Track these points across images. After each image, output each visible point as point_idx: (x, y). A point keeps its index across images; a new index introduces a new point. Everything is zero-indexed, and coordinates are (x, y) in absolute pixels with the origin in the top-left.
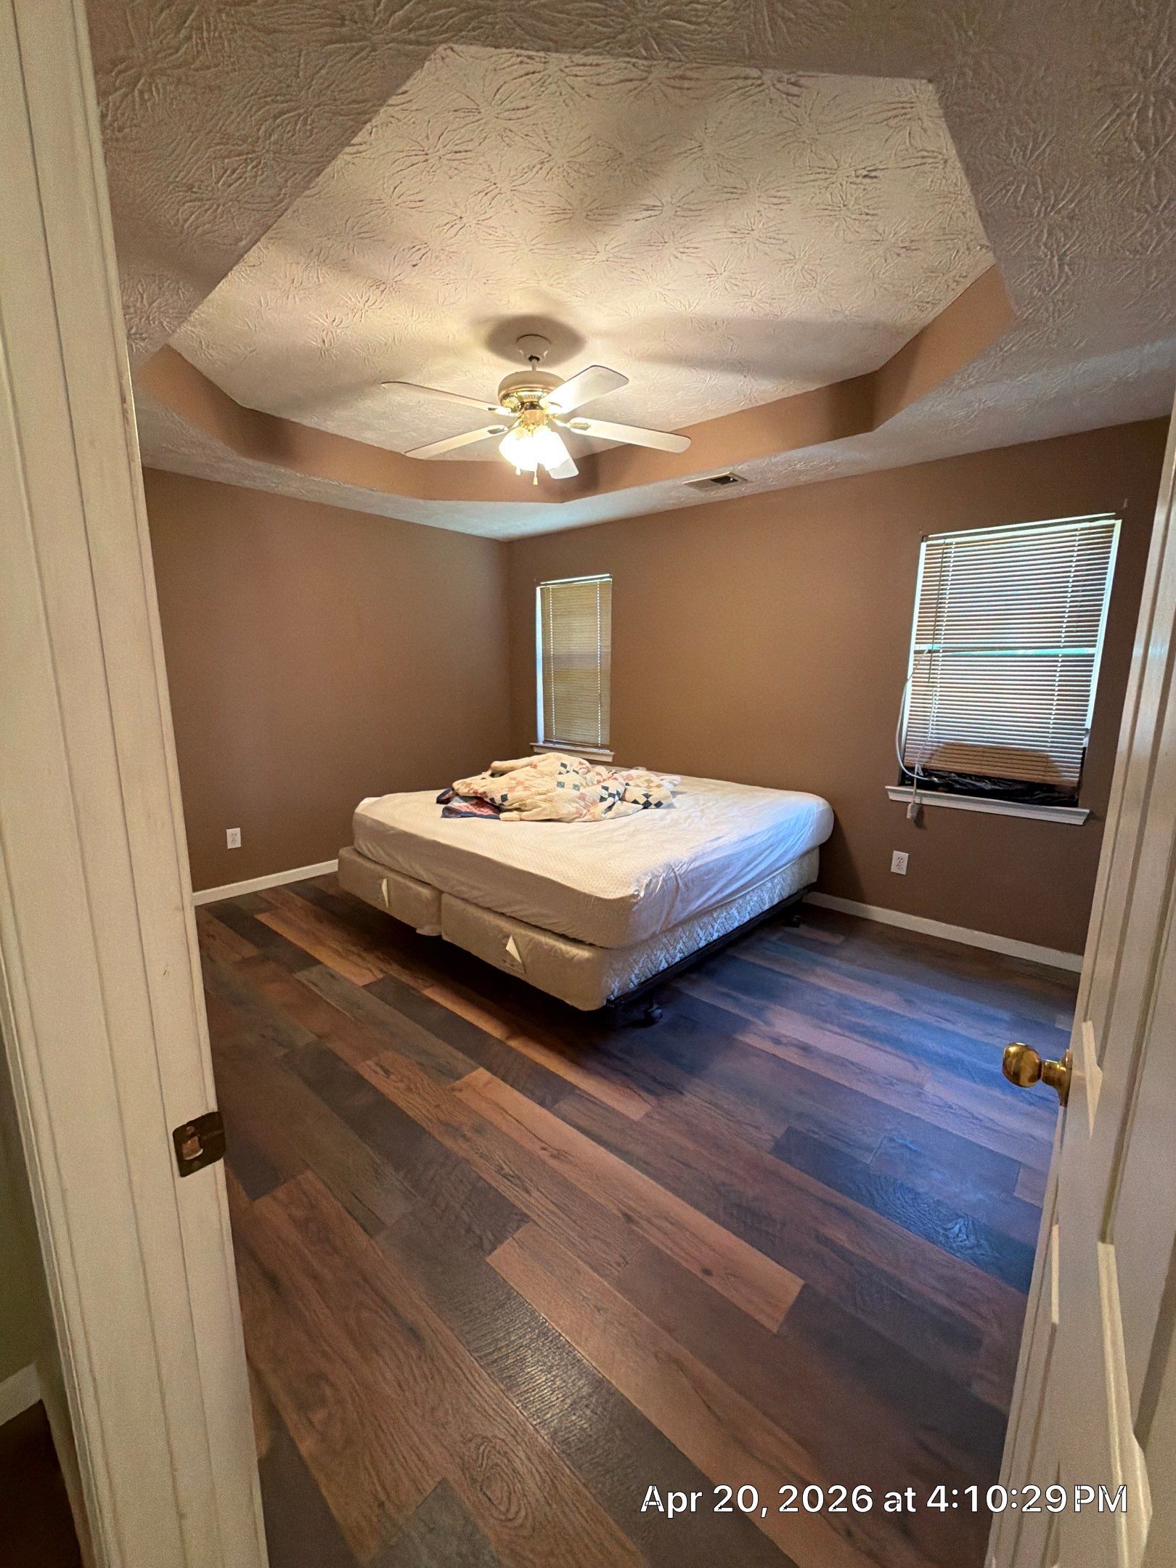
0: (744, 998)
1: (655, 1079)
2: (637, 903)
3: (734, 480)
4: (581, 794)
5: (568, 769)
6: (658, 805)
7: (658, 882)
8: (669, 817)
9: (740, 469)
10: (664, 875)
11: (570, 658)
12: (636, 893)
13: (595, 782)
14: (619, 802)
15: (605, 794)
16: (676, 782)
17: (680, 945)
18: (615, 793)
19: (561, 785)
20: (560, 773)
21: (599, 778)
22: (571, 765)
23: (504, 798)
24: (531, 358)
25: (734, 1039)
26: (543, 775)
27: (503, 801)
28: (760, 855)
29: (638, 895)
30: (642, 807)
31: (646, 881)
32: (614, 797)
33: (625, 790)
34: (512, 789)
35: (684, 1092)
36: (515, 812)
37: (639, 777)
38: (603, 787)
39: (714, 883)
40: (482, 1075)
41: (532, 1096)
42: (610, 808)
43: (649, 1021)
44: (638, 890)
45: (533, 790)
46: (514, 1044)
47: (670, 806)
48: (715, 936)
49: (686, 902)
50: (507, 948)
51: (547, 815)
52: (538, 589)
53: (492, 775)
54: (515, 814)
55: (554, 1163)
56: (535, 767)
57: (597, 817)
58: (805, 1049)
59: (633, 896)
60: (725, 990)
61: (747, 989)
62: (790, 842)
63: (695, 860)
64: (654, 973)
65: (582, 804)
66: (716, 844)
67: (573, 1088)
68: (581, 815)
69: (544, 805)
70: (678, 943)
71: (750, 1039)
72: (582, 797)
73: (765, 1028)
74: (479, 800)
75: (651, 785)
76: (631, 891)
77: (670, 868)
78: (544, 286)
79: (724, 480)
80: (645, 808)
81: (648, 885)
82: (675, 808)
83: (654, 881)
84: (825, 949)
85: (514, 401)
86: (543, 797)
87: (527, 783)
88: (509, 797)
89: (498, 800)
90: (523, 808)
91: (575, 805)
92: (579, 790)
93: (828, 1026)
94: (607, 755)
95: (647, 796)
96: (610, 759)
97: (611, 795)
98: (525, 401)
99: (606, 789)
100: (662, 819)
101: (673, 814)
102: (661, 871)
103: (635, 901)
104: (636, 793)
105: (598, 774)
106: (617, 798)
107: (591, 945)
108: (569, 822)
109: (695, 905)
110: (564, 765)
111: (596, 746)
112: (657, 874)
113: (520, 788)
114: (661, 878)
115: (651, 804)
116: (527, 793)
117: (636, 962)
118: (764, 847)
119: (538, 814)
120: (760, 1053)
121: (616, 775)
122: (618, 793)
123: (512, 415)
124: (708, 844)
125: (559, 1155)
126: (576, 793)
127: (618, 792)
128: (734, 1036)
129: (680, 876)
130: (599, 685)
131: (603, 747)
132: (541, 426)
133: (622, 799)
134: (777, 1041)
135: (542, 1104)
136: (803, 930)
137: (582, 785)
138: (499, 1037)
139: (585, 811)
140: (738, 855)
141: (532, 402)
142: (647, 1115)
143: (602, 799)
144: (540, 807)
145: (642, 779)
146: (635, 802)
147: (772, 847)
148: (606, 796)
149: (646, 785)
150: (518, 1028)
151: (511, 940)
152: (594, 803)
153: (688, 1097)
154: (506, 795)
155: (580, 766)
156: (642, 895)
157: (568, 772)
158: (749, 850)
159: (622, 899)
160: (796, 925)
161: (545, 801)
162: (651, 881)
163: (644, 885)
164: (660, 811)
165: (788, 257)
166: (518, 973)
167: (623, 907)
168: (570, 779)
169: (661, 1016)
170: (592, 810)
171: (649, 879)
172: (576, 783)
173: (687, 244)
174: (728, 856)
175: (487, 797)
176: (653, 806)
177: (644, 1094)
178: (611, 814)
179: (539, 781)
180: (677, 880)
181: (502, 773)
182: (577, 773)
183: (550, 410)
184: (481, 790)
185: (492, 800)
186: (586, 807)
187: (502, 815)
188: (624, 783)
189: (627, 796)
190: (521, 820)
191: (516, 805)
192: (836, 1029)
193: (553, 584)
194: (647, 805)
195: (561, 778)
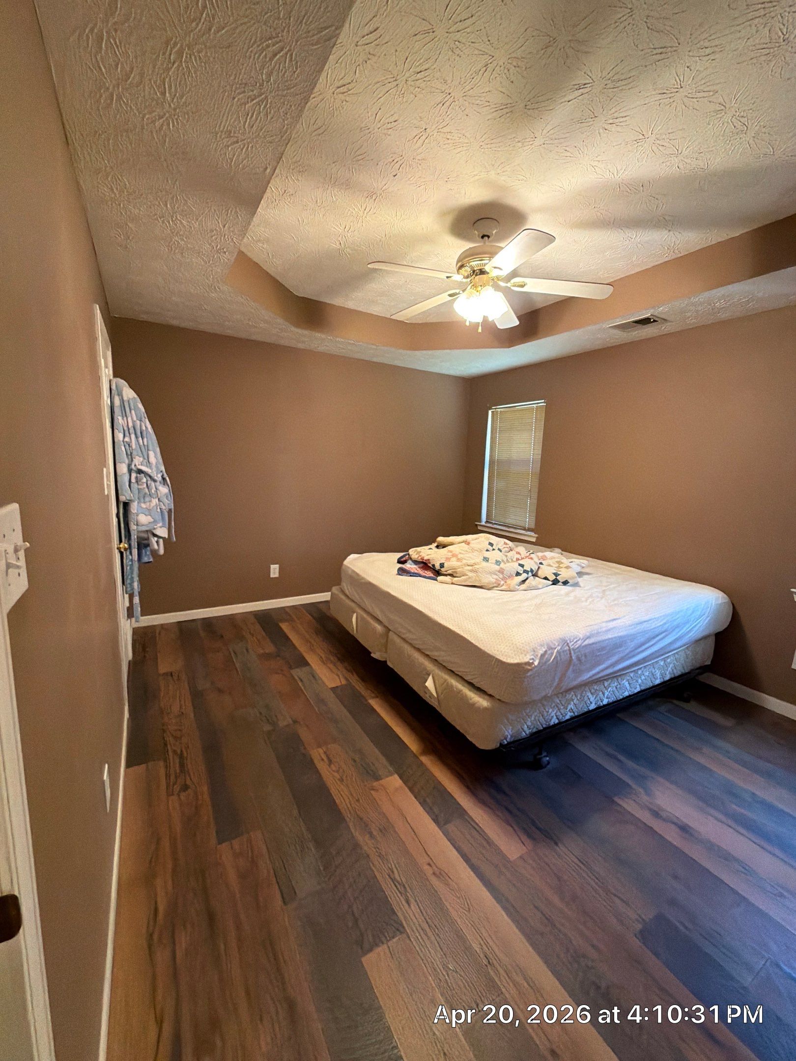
0: (629, 763)
1: (533, 823)
2: (531, 670)
3: (655, 321)
4: (501, 568)
5: (494, 547)
6: (565, 583)
7: (552, 654)
8: (572, 595)
9: (660, 311)
10: (559, 648)
11: (509, 462)
12: (531, 661)
13: (515, 559)
14: (532, 577)
15: (520, 570)
16: (584, 565)
17: (571, 706)
18: (529, 570)
19: (486, 559)
20: (487, 550)
21: (518, 556)
22: (497, 545)
23: (442, 565)
24: (483, 237)
25: (613, 802)
26: (473, 550)
27: (441, 568)
28: (654, 638)
29: (533, 663)
30: (551, 583)
31: (541, 652)
32: (528, 574)
33: (539, 568)
34: (448, 559)
35: (560, 845)
36: (449, 577)
37: (552, 558)
38: (520, 565)
39: (608, 658)
40: (395, 781)
41: (429, 811)
42: (524, 581)
43: (537, 765)
44: (533, 659)
45: (464, 561)
47: (576, 585)
48: (605, 702)
49: (578, 672)
50: (427, 684)
51: (471, 582)
52: (490, 412)
53: (437, 547)
54: (448, 579)
55: (434, 881)
56: (468, 544)
57: (511, 588)
58: (684, 829)
59: (528, 664)
60: (609, 750)
61: (632, 755)
62: (684, 630)
63: (589, 637)
64: (544, 726)
65: (501, 576)
66: (611, 625)
67: (462, 813)
68: (498, 585)
69: (470, 574)
70: (569, 704)
71: (628, 805)
72: (501, 571)
73: (645, 798)
74: (425, 565)
75: (561, 566)
76: (526, 659)
77: (565, 642)
78: (493, 175)
79: (646, 321)
80: (553, 584)
81: (543, 656)
82: (580, 586)
83: (549, 652)
85: (467, 270)
86: (470, 568)
87: (460, 556)
88: (445, 565)
89: (437, 567)
90: (455, 575)
91: (495, 577)
92: (499, 565)
93: (712, 811)
94: (532, 537)
95: (556, 575)
96: (534, 540)
97: (525, 572)
99: (522, 566)
100: (567, 594)
101: (578, 591)
102: (557, 644)
103: (529, 668)
104: (547, 571)
105: (518, 553)
106: (530, 574)
108: (489, 589)
109: (586, 676)
110: (491, 544)
111: (524, 529)
112: (553, 646)
113: (454, 559)
114: (556, 651)
116: (459, 564)
117: (530, 716)
118: (657, 632)
119: (465, 581)
120: (637, 822)
121: (532, 556)
122: (532, 571)
123: (465, 280)
124: (604, 625)
125: (440, 874)
126: (497, 568)
127: (531, 569)
128: (616, 799)
129: (574, 650)
130: (530, 483)
131: (529, 530)
132: (487, 287)
133: (535, 575)
134: (656, 814)
135: (436, 820)
136: (693, 707)
137: (503, 561)
139: (502, 582)
140: (632, 637)
141: (480, 269)
142: (521, 857)
143: (518, 574)
144: (467, 575)
145: (554, 561)
146: (546, 578)
147: (666, 632)
148: (522, 572)
149: (558, 565)
150: (430, 748)
151: (431, 677)
152: (510, 576)
153: (561, 849)
154: (443, 563)
155: (505, 546)
156: (536, 663)
157: (494, 550)
158: (644, 632)
159: (518, 665)
160: (687, 701)
161: (471, 571)
162: (546, 652)
163: (539, 655)
164: (566, 589)
166: (434, 704)
167: (518, 671)
168: (494, 555)
169: (548, 763)
170: (509, 581)
171: (544, 650)
172: (498, 559)
173: (616, 115)
174: (620, 637)
175: (430, 563)
176: (560, 583)
177: (524, 838)
178: (523, 586)
179: (470, 555)
180: (570, 654)
181: (444, 546)
182: (501, 551)
183: (494, 273)
184: (426, 558)
185: (434, 565)
186: (504, 579)
187: (440, 578)
188: (538, 562)
189: (540, 573)
190: (452, 584)
191: (449, 572)
192: (720, 816)
193: (500, 408)
194: (555, 582)
195: (487, 554)
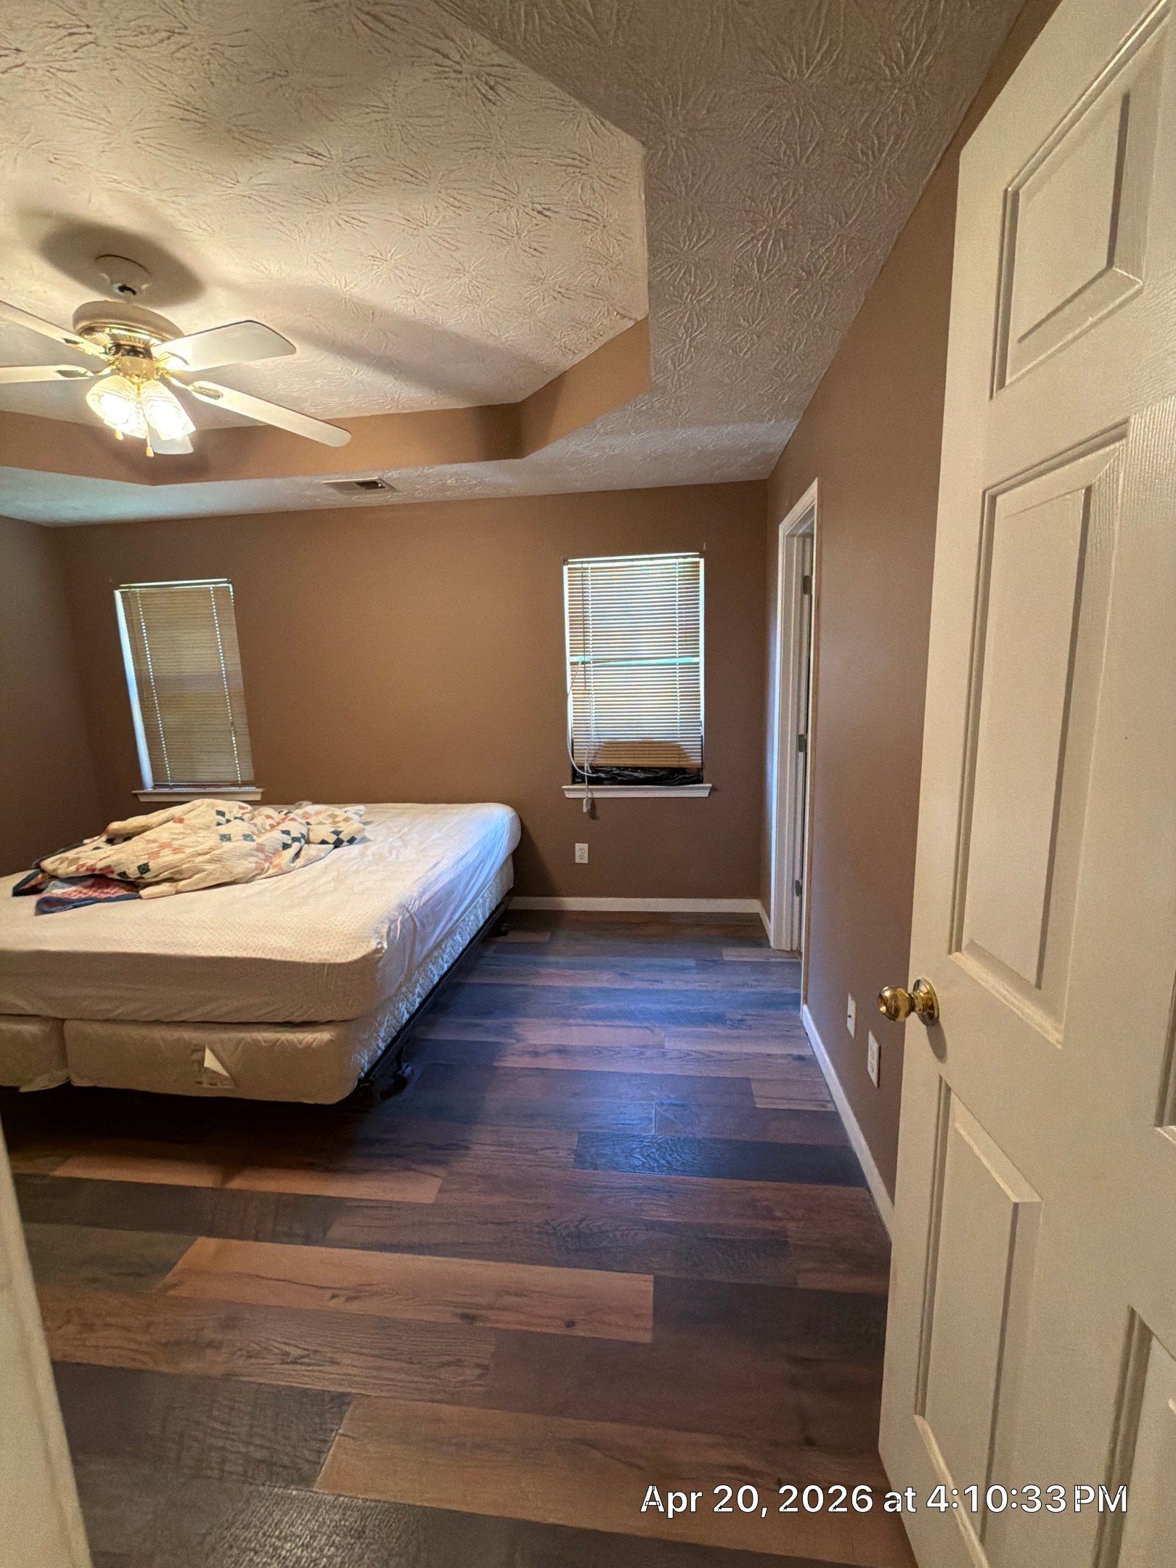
0: (489, 1022)
1: (433, 1147)
2: (382, 957)
3: (382, 487)
4: (258, 844)
5: (227, 816)
6: (351, 841)
7: (396, 927)
8: (369, 852)
10: (401, 917)
11: (180, 681)
12: (379, 946)
13: (268, 828)
14: (306, 846)
15: (287, 839)
16: (362, 813)
17: (418, 990)
18: (300, 836)
19: (226, 838)
20: (219, 824)
21: (270, 821)
22: (230, 812)
23: (144, 869)
24: (123, 289)
25: (496, 1068)
26: (195, 829)
27: (142, 873)
28: (475, 872)
29: (382, 948)
30: (332, 846)
31: (385, 930)
32: (300, 841)
33: (308, 829)
34: (155, 855)
35: (471, 1146)
36: (166, 885)
37: (318, 813)
38: (284, 832)
40: (205, 1246)
41: (290, 1238)
42: (297, 855)
43: (401, 1083)
44: (379, 943)
45: (188, 851)
46: (236, 1184)
47: (364, 840)
48: (446, 967)
49: (424, 941)
50: (206, 1064)
51: (215, 879)
52: (118, 594)
53: (111, 841)
54: (165, 887)
55: (354, 1307)
56: (181, 821)
57: (285, 868)
58: (562, 1051)
59: (377, 951)
60: (463, 1021)
61: (487, 1013)
62: (495, 854)
63: (423, 893)
64: (398, 1029)
65: (262, 856)
66: (437, 871)
67: (339, 1205)
68: (262, 871)
69: (210, 867)
70: (416, 987)
71: (511, 1062)
72: (260, 848)
73: (519, 1046)
74: (100, 879)
75: (336, 820)
76: (373, 945)
77: (403, 908)
79: (371, 485)
80: (336, 847)
81: (388, 934)
82: (369, 840)
83: (392, 927)
84: (539, 949)
86: (207, 857)
87: (176, 844)
88: (151, 865)
89: (133, 872)
90: (177, 876)
91: (251, 859)
92: (253, 840)
93: (571, 1021)
94: (255, 793)
95: (337, 833)
96: (258, 798)
97: (295, 840)
98: (122, 342)
99: (287, 833)
100: (362, 854)
101: (372, 848)
102: (397, 914)
103: (380, 955)
104: (324, 832)
105: (268, 817)
106: (303, 841)
107: (329, 1022)
108: (248, 882)
109: (431, 942)
110: (221, 813)
111: (235, 784)
112: (394, 918)
113: (166, 852)
114: (399, 922)
115: (342, 841)
116: (179, 856)
117: (381, 1025)
118: (477, 864)
119: (203, 880)
120: (526, 1072)
121: (291, 816)
122: (303, 836)
123: (104, 357)
124: (430, 873)
125: (356, 1294)
126: (253, 845)
127: (302, 834)
128: (496, 1064)
129: (415, 914)
130: (231, 712)
131: (245, 784)
133: (308, 842)
134: (535, 1054)
135: (308, 1240)
136: (513, 937)
137: (254, 834)
138: (210, 1184)
139: (267, 865)
140: (458, 878)
141: (133, 347)
142: (440, 1191)
143: (286, 846)
144: (204, 871)
145: (325, 815)
146: (324, 842)
147: (483, 862)
148: (290, 842)
149: (331, 820)
151: (208, 1054)
152: (276, 853)
153: (477, 1150)
154: (146, 865)
155: (242, 811)
156: (385, 946)
157: (228, 821)
158: (467, 868)
159: (364, 958)
160: (505, 934)
161: (211, 861)
162: (390, 928)
163: (385, 935)
164: (355, 849)
165: (458, 266)
166: (227, 1091)
167: (368, 964)
168: (236, 829)
169: (412, 1071)
170: (276, 861)
171: (387, 926)
172: (247, 833)
173: (354, 214)
174: (450, 882)
175: (112, 872)
176: (345, 844)
177: (428, 1169)
178: (300, 861)
179: (193, 838)
180: (413, 920)
181: (127, 837)
182: (243, 820)
183: (165, 364)
184: (100, 865)
185: (123, 874)
186: (268, 859)
187: (143, 893)
188: (304, 821)
189: (312, 838)
190: (178, 892)
191: (166, 875)
192: (580, 1021)
193: (139, 587)
194: (338, 844)
195: (224, 829)
